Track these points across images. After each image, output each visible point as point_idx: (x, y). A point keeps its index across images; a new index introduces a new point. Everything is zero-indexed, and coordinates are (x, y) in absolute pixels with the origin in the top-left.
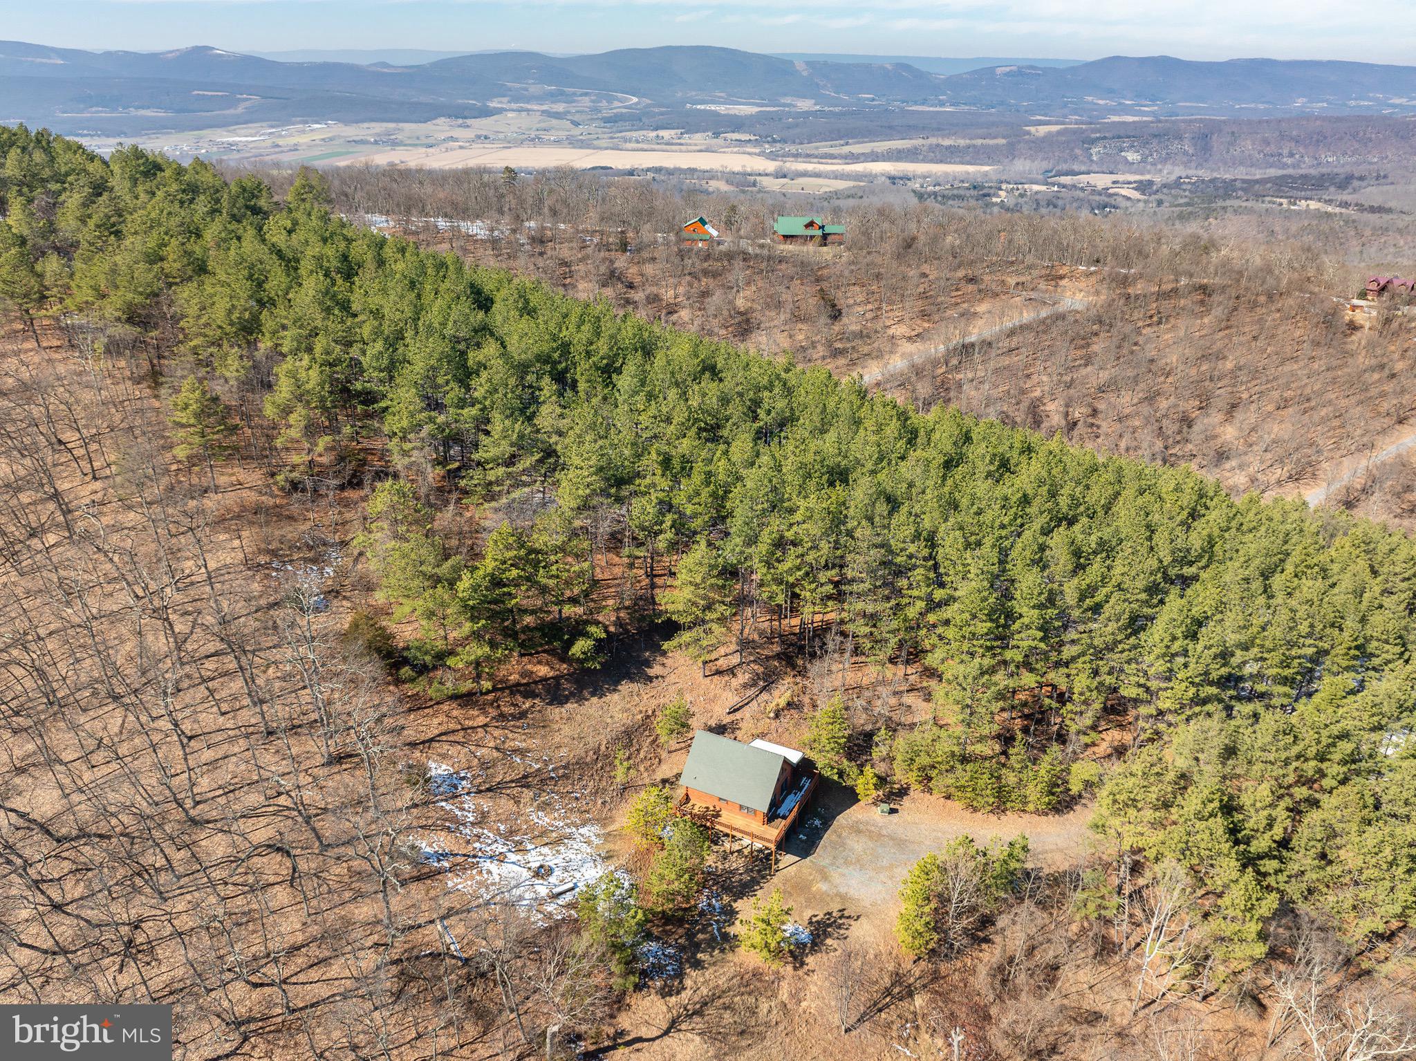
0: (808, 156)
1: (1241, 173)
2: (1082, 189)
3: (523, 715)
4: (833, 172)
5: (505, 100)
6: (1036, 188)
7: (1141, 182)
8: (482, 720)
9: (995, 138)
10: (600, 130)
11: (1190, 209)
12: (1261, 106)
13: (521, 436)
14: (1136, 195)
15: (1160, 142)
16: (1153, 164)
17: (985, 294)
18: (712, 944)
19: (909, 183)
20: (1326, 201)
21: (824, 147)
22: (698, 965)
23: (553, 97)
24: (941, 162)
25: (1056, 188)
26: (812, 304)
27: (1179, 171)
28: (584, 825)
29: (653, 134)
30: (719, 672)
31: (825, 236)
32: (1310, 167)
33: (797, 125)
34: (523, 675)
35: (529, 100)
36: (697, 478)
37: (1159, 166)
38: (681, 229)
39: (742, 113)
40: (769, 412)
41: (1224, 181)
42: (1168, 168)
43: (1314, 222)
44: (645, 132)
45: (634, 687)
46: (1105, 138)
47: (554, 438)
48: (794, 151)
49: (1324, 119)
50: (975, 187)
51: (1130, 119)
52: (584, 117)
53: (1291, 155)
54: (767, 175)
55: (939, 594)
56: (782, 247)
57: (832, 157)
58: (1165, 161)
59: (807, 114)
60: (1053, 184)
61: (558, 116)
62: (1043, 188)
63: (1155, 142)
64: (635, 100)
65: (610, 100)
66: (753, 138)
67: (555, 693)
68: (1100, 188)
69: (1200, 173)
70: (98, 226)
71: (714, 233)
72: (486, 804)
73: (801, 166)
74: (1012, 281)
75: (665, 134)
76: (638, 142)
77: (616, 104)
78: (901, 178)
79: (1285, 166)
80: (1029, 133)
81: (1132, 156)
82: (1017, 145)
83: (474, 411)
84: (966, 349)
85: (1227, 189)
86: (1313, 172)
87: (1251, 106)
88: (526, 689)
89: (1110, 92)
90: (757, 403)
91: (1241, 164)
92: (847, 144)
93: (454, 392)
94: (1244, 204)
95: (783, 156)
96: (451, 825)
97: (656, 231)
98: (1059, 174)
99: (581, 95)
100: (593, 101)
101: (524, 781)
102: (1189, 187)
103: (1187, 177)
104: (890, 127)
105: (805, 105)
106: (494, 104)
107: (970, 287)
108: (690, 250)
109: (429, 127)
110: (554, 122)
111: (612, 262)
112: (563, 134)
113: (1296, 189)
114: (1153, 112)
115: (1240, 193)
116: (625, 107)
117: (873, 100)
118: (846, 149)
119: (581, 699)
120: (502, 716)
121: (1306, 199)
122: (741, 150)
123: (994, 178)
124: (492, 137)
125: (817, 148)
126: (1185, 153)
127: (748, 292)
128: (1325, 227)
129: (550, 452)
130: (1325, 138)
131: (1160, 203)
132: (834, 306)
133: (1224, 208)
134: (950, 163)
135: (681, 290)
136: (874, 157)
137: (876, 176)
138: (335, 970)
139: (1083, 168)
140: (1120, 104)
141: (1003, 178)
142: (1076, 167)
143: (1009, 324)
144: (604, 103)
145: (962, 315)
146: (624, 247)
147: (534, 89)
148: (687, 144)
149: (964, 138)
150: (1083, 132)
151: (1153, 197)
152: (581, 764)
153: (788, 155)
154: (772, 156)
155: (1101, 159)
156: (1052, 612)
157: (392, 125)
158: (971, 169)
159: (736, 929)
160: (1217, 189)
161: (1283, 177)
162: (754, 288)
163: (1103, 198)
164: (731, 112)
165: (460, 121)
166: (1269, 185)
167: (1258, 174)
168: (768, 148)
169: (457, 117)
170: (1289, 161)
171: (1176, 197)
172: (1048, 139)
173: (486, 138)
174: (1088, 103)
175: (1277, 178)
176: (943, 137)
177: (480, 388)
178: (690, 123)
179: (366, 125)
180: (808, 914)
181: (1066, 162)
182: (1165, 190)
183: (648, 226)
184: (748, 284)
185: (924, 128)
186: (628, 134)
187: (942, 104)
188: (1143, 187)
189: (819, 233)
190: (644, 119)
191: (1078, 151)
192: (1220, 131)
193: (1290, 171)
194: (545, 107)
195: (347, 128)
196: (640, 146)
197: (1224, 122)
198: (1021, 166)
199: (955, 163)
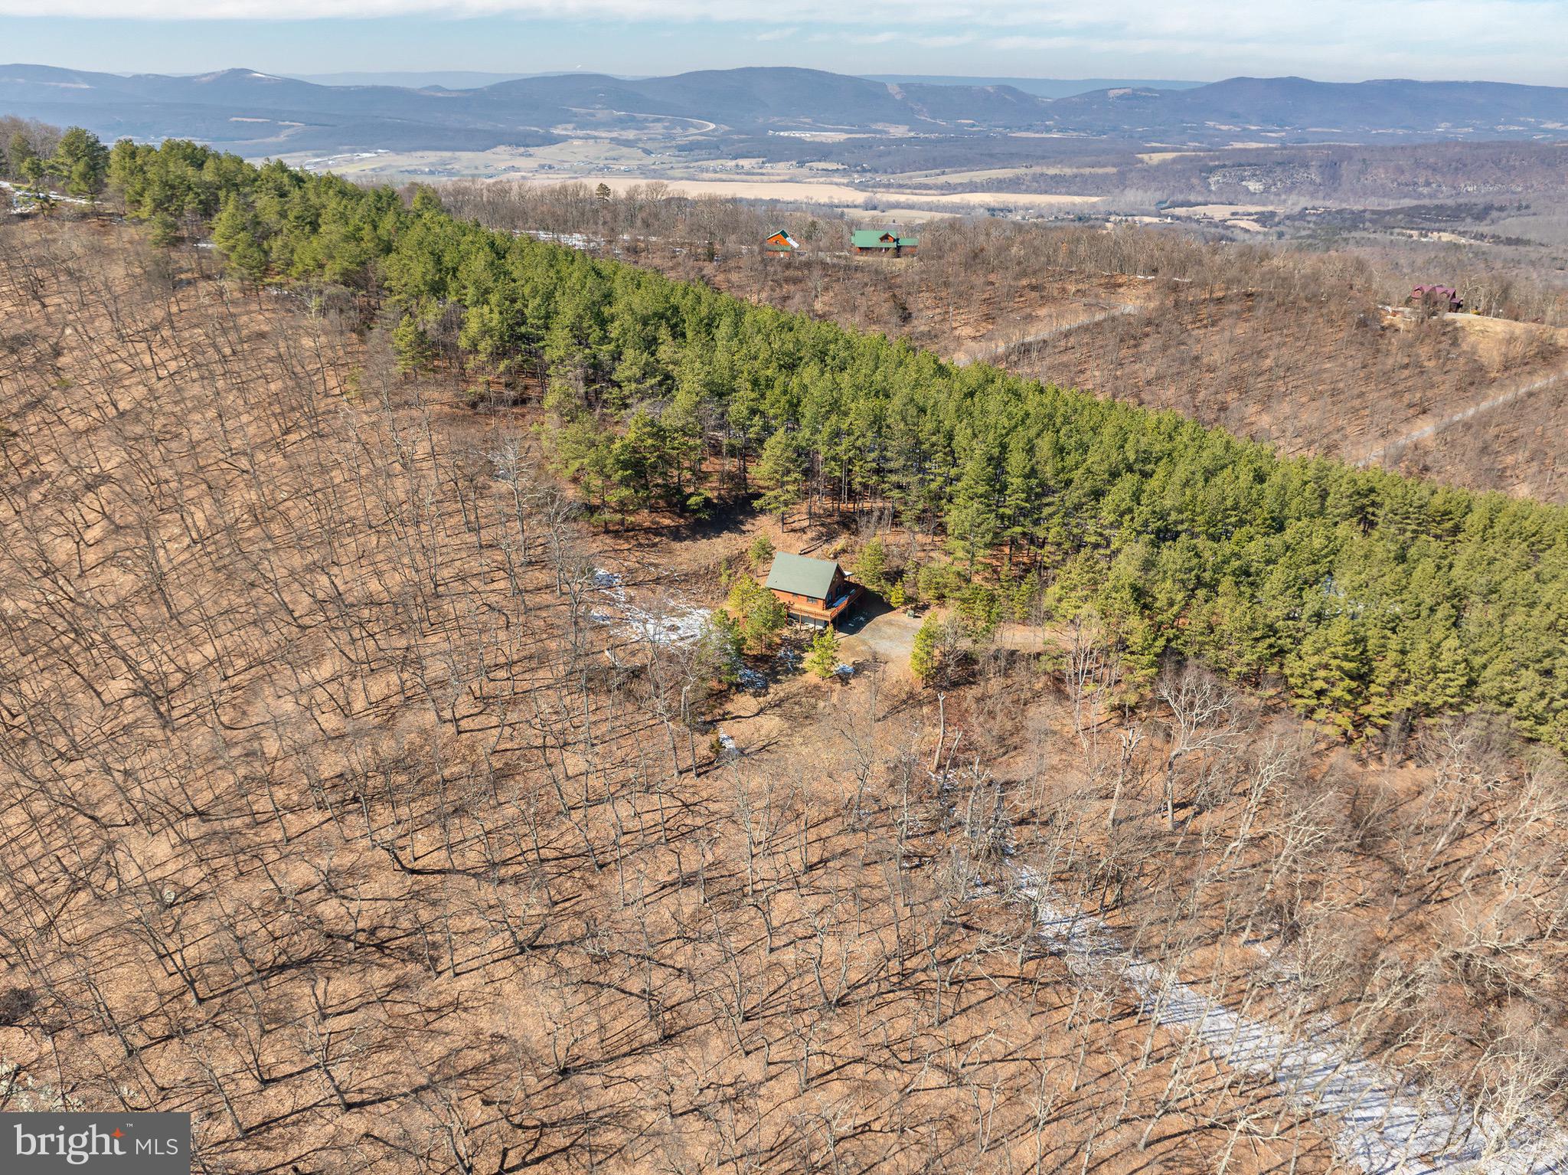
0: (901, 186)
1: (1372, 203)
2: (1198, 221)
3: (655, 545)
4: (928, 203)
5: (570, 126)
6: (1147, 219)
7: (1262, 213)
8: (626, 546)
9: (1104, 166)
10: (673, 159)
11: (1310, 241)
12: (1400, 132)
13: (647, 364)
14: (1255, 227)
15: (1284, 171)
16: (1278, 194)
17: (1045, 300)
18: (787, 672)
19: (1010, 215)
20: (1460, 233)
21: (919, 177)
22: (778, 681)
23: (622, 123)
24: (1046, 192)
25: (1169, 220)
26: (885, 308)
27: (1304, 202)
28: (700, 608)
29: (732, 163)
30: (793, 531)
31: (899, 248)
32: (1448, 197)
33: (889, 153)
34: (653, 523)
35: (596, 126)
36: (777, 391)
37: (1283, 197)
38: (764, 241)
39: (829, 141)
40: (834, 359)
41: (1352, 212)
42: (1293, 198)
43: (1442, 255)
44: (723, 162)
45: (733, 535)
46: (1224, 166)
47: (671, 367)
48: (885, 181)
49: (1464, 145)
50: (1080, 219)
51: (1254, 145)
52: (657, 145)
53: (1428, 184)
54: (855, 207)
55: (953, 472)
56: (858, 258)
57: (927, 187)
58: (1289, 190)
59: (899, 141)
60: (1166, 216)
61: (628, 143)
62: (1156, 220)
63: (1279, 170)
64: (712, 126)
65: (685, 126)
66: (841, 167)
67: (676, 535)
68: (1217, 220)
69: (1328, 203)
70: (297, 218)
71: (795, 245)
72: (632, 592)
73: (894, 198)
74: (1072, 288)
75: (746, 163)
76: (715, 172)
77: (692, 131)
78: (1002, 210)
79: (1421, 196)
80: (1142, 161)
81: (1253, 186)
82: (1128, 172)
83: (612, 347)
84: (1025, 350)
85: (1356, 220)
86: (1450, 202)
87: (1389, 131)
88: (658, 531)
89: (1234, 117)
90: (824, 353)
91: (1373, 193)
92: (943, 173)
93: (596, 333)
94: (1372, 236)
95: (874, 186)
96: (611, 602)
97: (742, 243)
98: (1174, 205)
99: (654, 121)
100: (666, 128)
101: (657, 581)
102: (1314, 218)
103: (1314, 208)
104: (991, 156)
105: (899, 131)
106: (558, 131)
107: (1033, 294)
108: (772, 260)
109: (488, 155)
110: (625, 150)
111: (701, 269)
112: (634, 164)
113: (1429, 220)
114: (1280, 138)
115: (1368, 224)
116: (702, 134)
117: (973, 125)
118: (942, 179)
119: (695, 540)
120: (640, 545)
121: (1439, 231)
122: (829, 180)
123: (1102, 209)
124: (557, 166)
125: (910, 178)
126: (1312, 182)
127: (827, 297)
128: (1452, 259)
129: (668, 376)
130: (1465, 165)
131: (1281, 235)
132: (905, 309)
133: (1346, 240)
134: (1056, 193)
135: (764, 295)
136: (973, 187)
137: (974, 207)
138: (541, 674)
139: (1200, 199)
140: (1245, 129)
141: (1112, 209)
142: (1192, 198)
143: (1065, 327)
144: (678, 130)
145: (1025, 318)
146: (711, 256)
147: (602, 115)
148: (769, 174)
149: (1070, 166)
150: (1201, 159)
151: (1275, 229)
152: (696, 574)
153: (879, 185)
154: (862, 187)
155: (1220, 189)
156: (1034, 482)
157: (447, 154)
158: (1077, 199)
159: (804, 665)
160: (1344, 220)
161: (1417, 207)
162: (831, 294)
163: (1220, 230)
164: (817, 139)
165: (522, 150)
166: (1400, 217)
167: (1391, 204)
168: (857, 178)
169: (518, 145)
170: (1425, 191)
171: (1298, 229)
172: (1162, 166)
173: (550, 167)
174: (1209, 128)
175: (1410, 208)
176: (1048, 165)
177: (614, 330)
178: (773, 152)
179: (420, 154)
180: (852, 660)
181: (1181, 192)
182: (1288, 222)
183: (733, 237)
184: (826, 289)
185: (1027, 156)
186: (705, 164)
187: (1048, 130)
188: (1263, 219)
189: (894, 245)
190: (722, 147)
191: (1195, 181)
192: (1351, 158)
193: (1426, 202)
194: (614, 135)
195: (399, 157)
196: (718, 176)
197: (1355, 148)
198: (1132, 196)
199: (1060, 194)
